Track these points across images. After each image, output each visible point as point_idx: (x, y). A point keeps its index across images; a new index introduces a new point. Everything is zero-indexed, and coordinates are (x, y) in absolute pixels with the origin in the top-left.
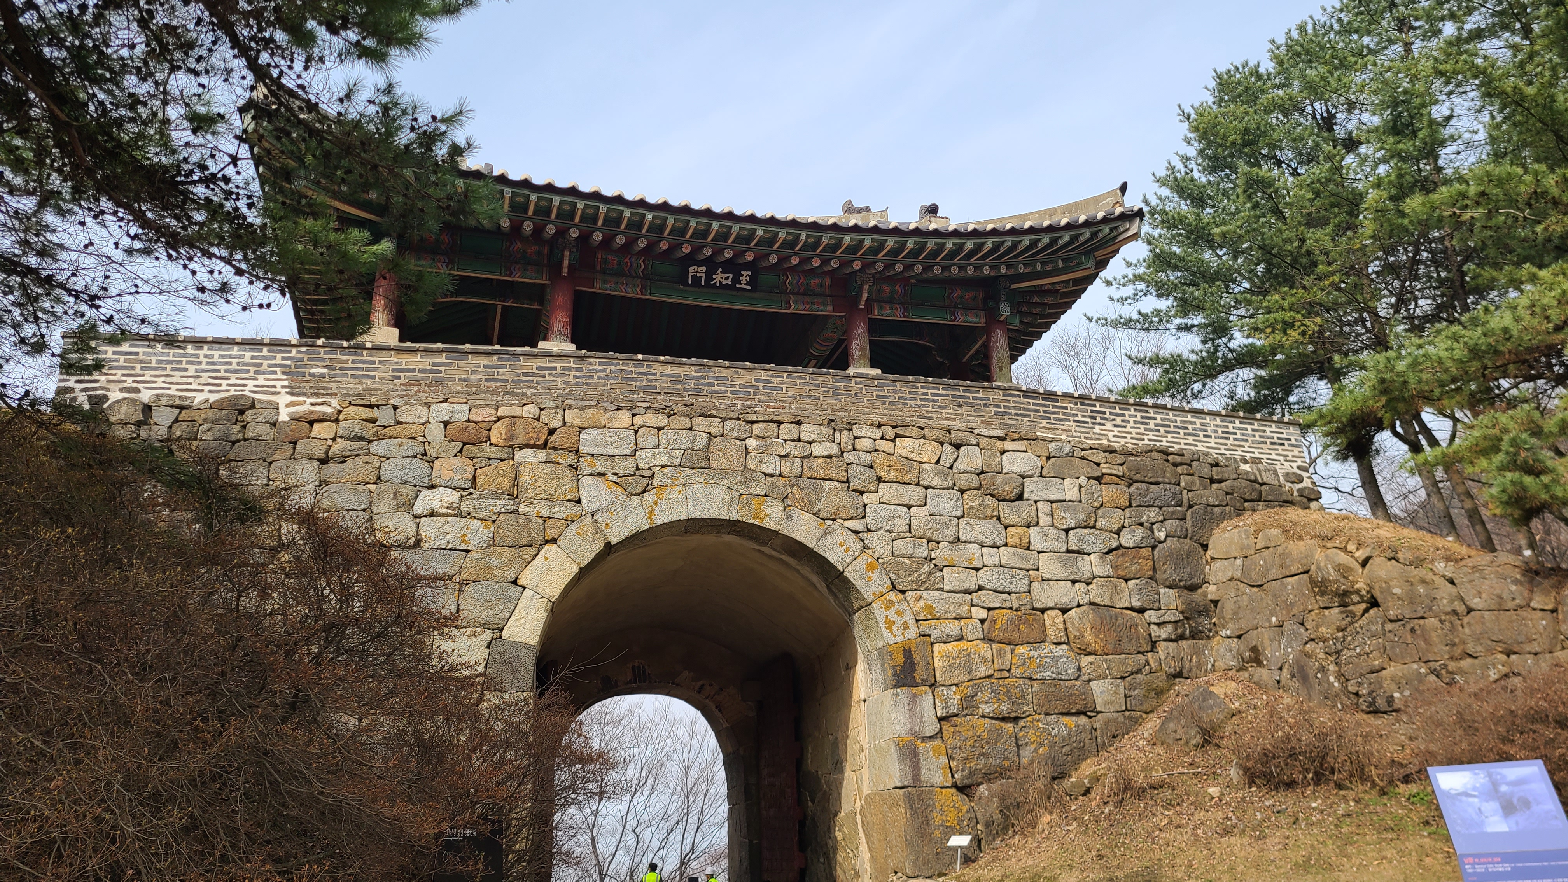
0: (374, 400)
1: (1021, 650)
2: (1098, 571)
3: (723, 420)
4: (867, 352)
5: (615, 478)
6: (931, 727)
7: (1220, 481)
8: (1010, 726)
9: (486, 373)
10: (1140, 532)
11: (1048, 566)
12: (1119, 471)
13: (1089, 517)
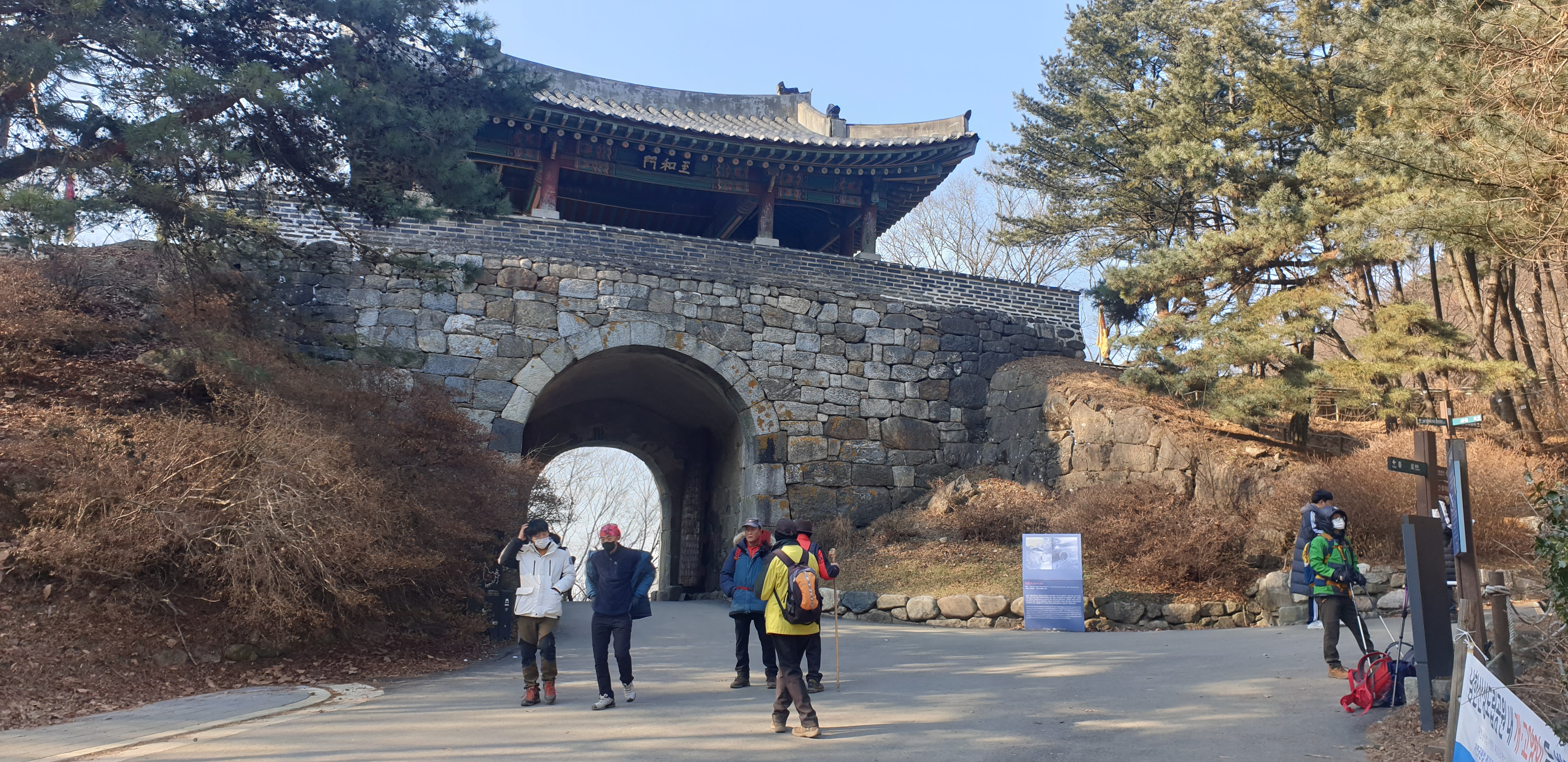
0: (417, 249)
1: (848, 443)
2: (909, 394)
3: (660, 277)
4: (771, 226)
5: (582, 315)
6: (780, 489)
7: (1008, 335)
8: (833, 492)
9: (495, 234)
10: (943, 369)
11: (874, 389)
12: (936, 325)
13: (908, 356)
